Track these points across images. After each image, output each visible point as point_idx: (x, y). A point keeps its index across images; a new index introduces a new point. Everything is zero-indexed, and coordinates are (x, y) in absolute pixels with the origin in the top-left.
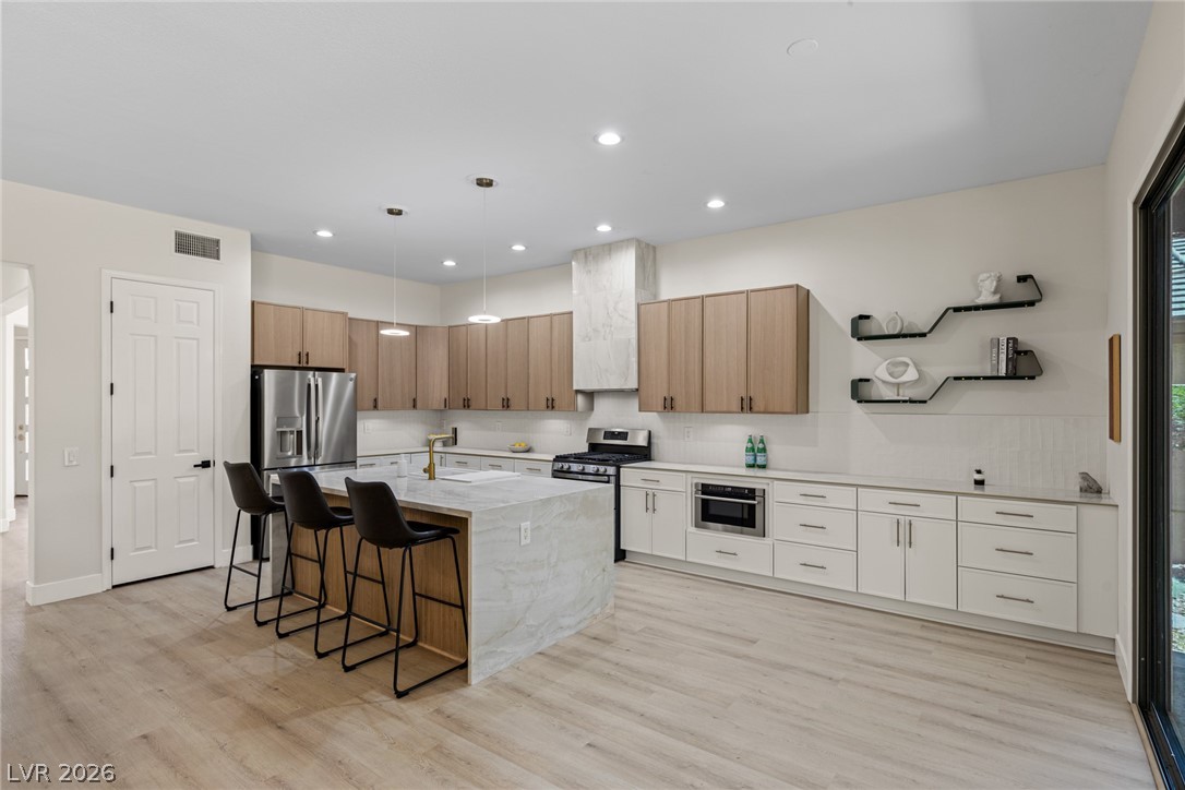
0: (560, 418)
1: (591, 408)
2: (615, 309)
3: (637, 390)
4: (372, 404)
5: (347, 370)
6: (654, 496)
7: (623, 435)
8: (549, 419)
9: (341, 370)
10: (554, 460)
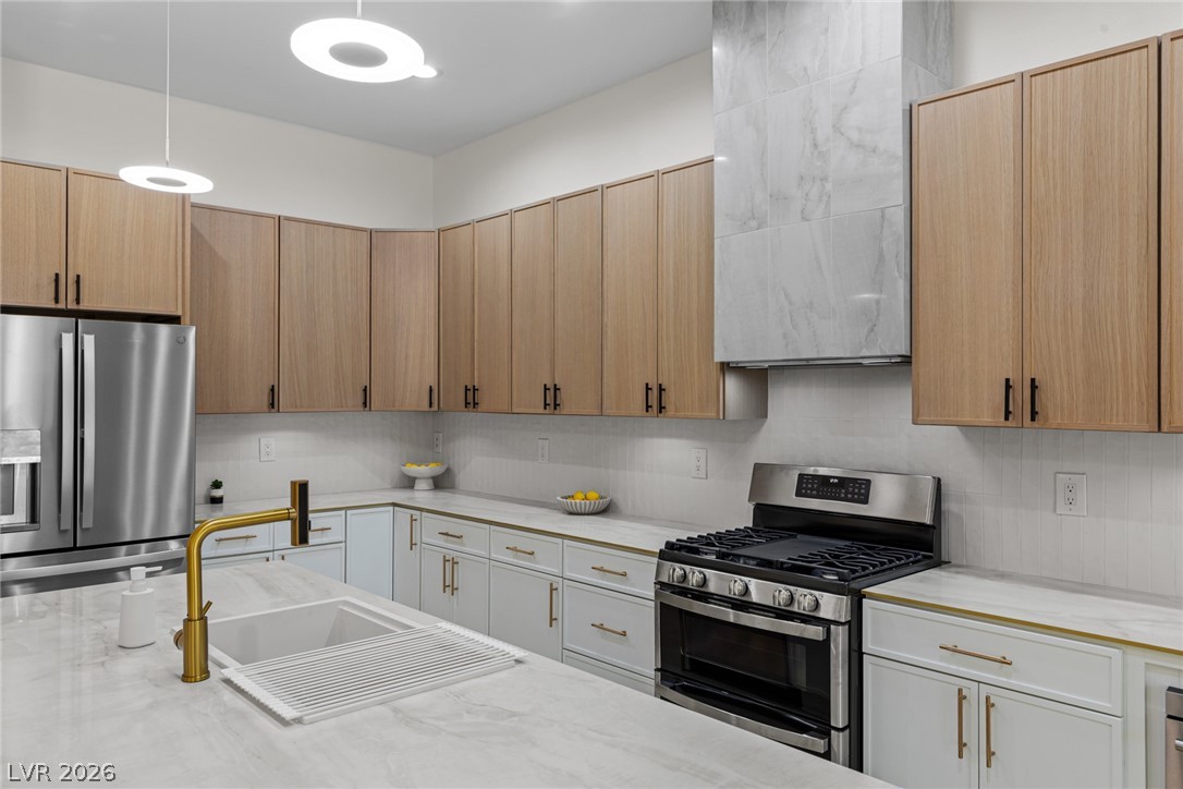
0: (680, 436)
1: (761, 411)
2: (837, 128)
3: (907, 360)
4: (265, 399)
5: (186, 319)
6: (989, 705)
7: (857, 489)
8: (652, 435)
9: (173, 320)
10: (662, 555)
